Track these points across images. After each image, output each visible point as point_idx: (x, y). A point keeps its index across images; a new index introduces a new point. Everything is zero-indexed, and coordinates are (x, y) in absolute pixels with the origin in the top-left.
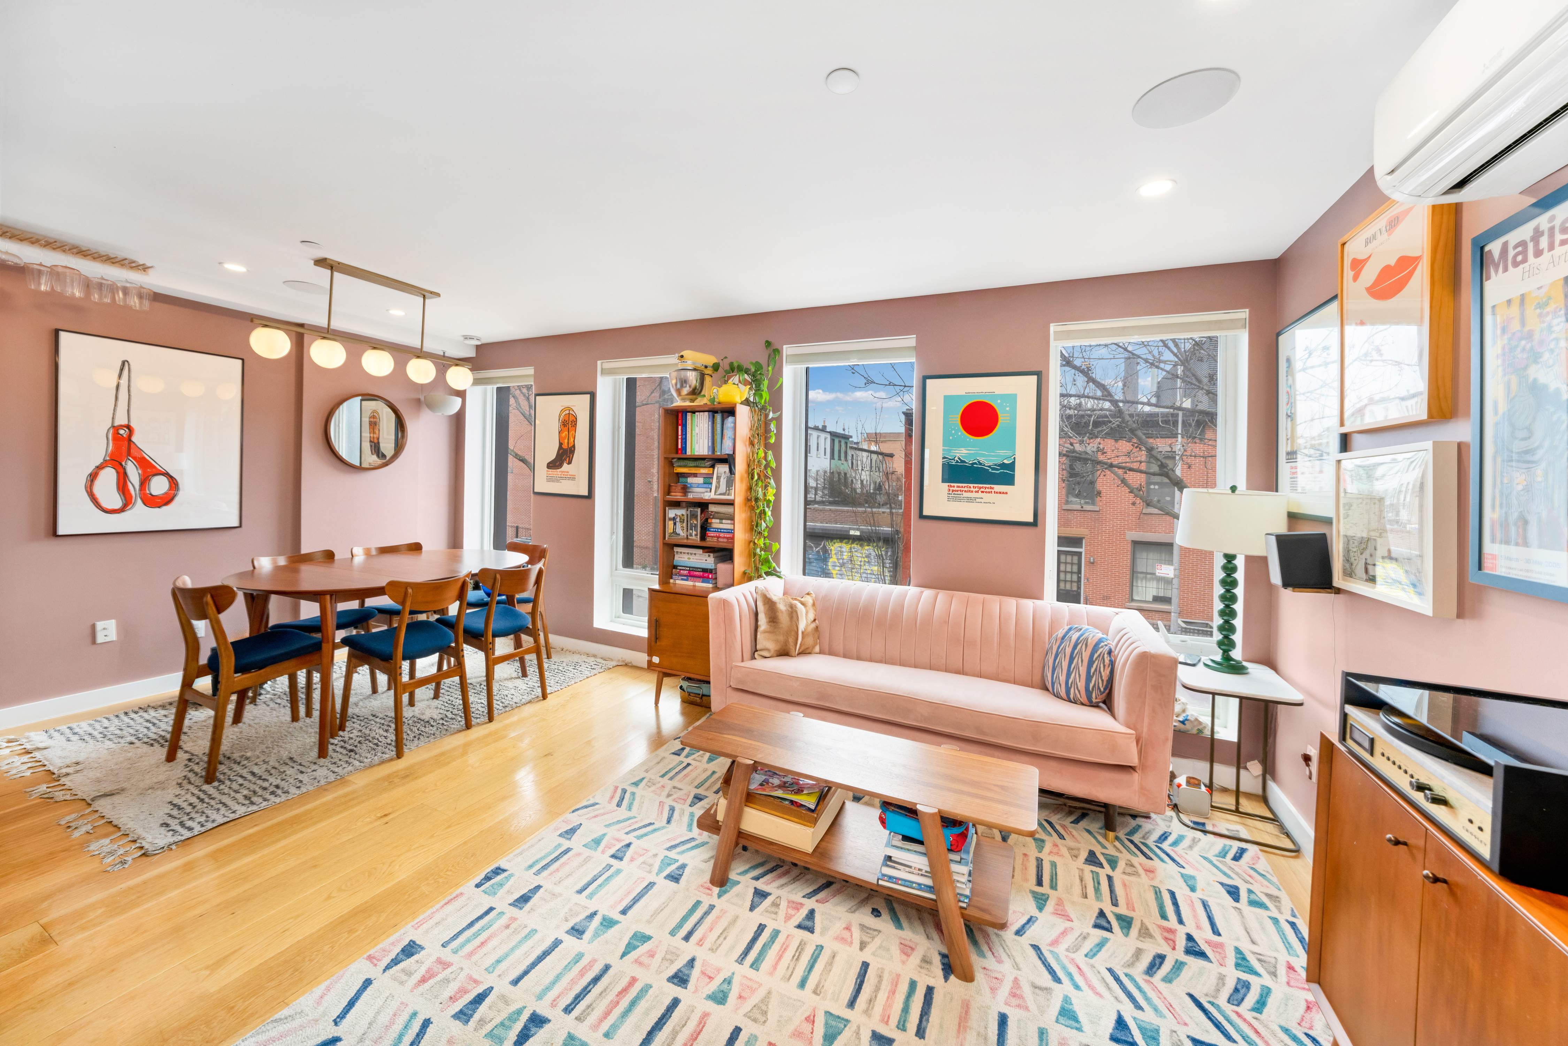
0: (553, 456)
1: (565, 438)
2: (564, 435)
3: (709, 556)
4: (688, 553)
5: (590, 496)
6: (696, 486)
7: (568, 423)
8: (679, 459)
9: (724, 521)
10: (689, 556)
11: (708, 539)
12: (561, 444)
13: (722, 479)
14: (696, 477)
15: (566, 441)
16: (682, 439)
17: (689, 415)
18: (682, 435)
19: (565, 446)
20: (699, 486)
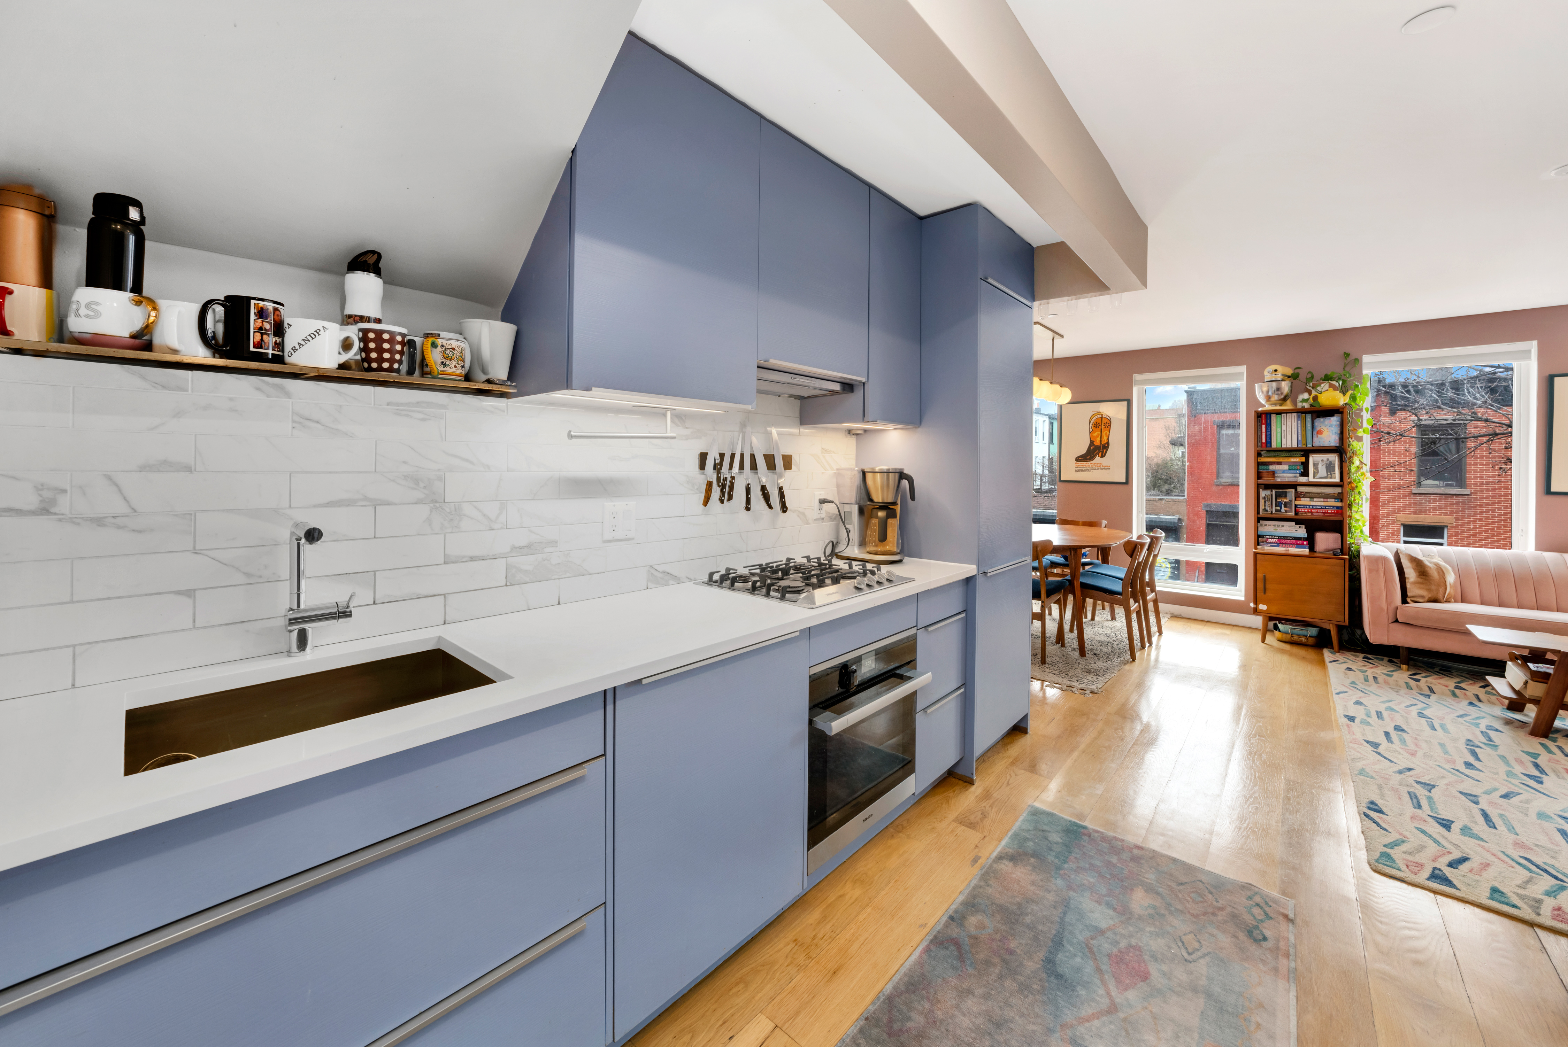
0: (1083, 450)
1: (1097, 437)
2: (1095, 434)
3: (1300, 527)
4: (1274, 526)
5: (1128, 481)
6: (1281, 472)
7: (1101, 424)
8: (1268, 451)
9: (1315, 499)
10: (1276, 527)
11: (1300, 514)
12: (1092, 442)
13: (1320, 466)
14: (1281, 464)
15: (1099, 439)
16: (1266, 435)
17: (1273, 416)
18: (1266, 432)
19: (1097, 442)
20: (1284, 471)
